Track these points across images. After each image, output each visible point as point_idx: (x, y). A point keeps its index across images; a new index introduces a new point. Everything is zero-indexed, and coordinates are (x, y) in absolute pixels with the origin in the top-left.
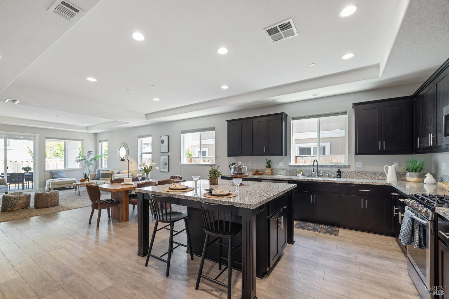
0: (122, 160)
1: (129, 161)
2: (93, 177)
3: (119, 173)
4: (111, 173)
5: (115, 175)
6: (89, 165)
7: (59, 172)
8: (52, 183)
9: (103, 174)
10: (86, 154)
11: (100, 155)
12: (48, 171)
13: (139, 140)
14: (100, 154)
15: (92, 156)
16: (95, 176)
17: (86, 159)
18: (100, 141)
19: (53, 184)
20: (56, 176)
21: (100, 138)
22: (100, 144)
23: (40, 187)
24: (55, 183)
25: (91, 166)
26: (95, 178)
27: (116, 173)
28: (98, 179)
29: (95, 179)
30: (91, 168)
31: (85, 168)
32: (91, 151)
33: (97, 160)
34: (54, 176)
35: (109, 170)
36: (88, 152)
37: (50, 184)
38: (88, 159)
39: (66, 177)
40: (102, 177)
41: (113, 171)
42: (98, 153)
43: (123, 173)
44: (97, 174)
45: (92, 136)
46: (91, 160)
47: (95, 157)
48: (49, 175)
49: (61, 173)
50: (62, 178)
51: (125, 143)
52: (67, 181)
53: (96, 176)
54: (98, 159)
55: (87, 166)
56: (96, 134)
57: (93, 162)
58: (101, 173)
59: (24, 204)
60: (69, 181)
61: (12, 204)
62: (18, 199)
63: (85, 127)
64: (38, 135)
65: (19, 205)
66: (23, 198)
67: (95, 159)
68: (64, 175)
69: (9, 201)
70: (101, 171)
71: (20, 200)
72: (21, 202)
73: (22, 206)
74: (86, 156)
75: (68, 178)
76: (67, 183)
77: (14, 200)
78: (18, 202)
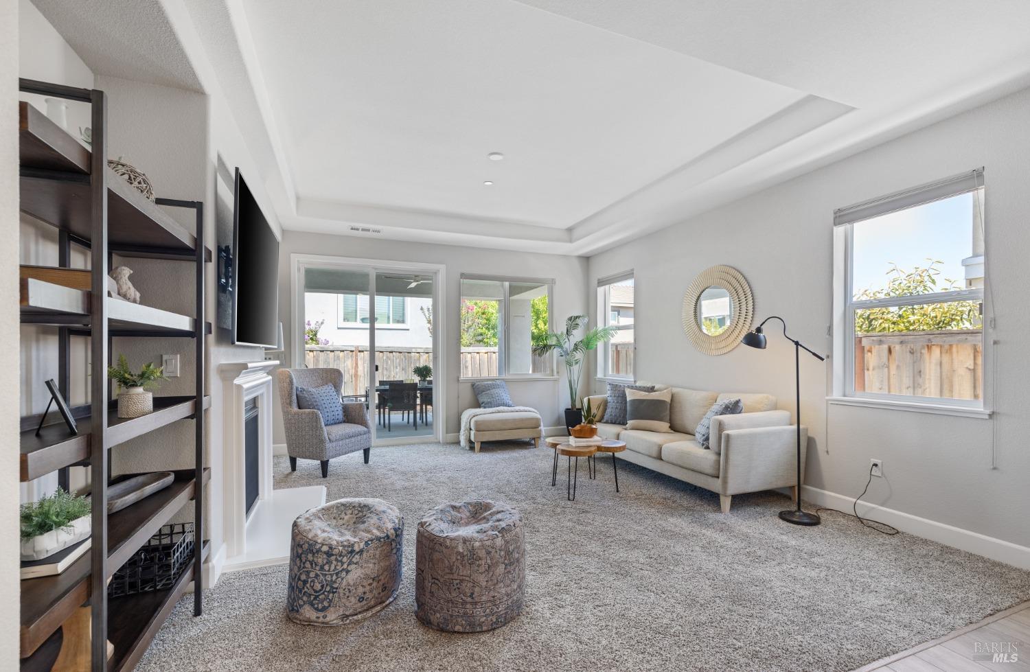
0: (755, 341)
1: (797, 343)
2: (598, 410)
3: (733, 408)
4: (668, 399)
6: (569, 364)
7: (494, 386)
8: (476, 422)
9: (638, 403)
11: (600, 331)
12: (466, 381)
14: (600, 325)
15: (578, 335)
16: (605, 410)
17: (563, 342)
18: (601, 283)
19: (480, 428)
20: (485, 400)
21: (599, 271)
22: (601, 290)
23: (447, 432)
24: (484, 422)
25: (575, 368)
26: (606, 417)
27: (718, 409)
28: (618, 422)
29: (607, 422)
31: (558, 373)
32: (576, 317)
33: (593, 347)
34: (483, 399)
35: (652, 389)
36: (570, 319)
37: (473, 428)
38: (569, 345)
39: (511, 402)
40: (634, 417)
42: (596, 325)
44: (609, 399)
45: (577, 266)
46: (576, 347)
47: (586, 338)
48: (467, 395)
49: (493, 391)
50: (501, 408)
51: (733, 269)
52: (514, 420)
53: (609, 410)
54: (594, 344)
55: (564, 368)
56: (586, 260)
57: (579, 355)
58: (628, 399)
59: (375, 584)
60: (522, 420)
61: (318, 586)
62: (345, 559)
63: (562, 229)
64: (442, 268)
65: (347, 594)
66: (365, 554)
67: (587, 345)
68: (506, 397)
69: (308, 565)
70: (628, 391)
71: (353, 567)
72: (355, 574)
73: (361, 599)
74: (562, 333)
75: (517, 408)
76: (515, 427)
77: (326, 567)
78: (343, 574)
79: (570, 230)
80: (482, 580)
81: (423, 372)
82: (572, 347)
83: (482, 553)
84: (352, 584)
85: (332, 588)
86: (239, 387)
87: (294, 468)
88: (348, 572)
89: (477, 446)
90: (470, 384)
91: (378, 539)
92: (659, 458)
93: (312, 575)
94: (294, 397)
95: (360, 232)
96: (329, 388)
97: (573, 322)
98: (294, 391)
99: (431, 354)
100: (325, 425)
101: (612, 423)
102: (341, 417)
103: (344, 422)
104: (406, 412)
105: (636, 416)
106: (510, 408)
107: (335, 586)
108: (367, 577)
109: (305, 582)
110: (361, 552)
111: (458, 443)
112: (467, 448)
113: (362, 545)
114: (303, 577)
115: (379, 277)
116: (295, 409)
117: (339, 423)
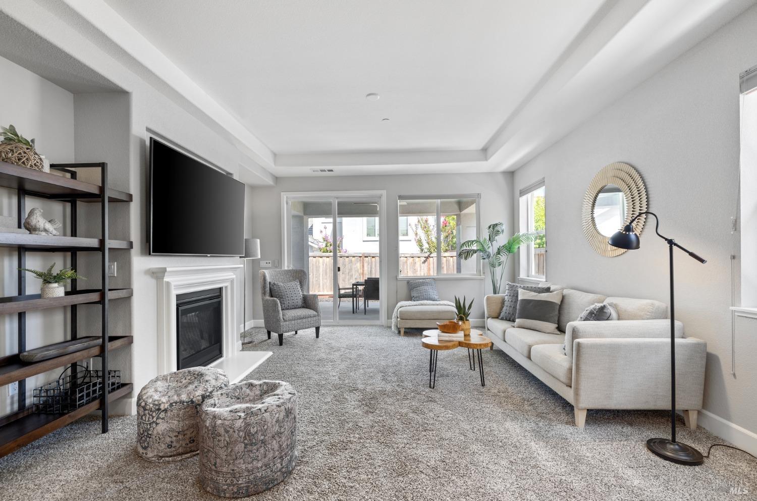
0: (623, 241)
1: (671, 242)
2: (496, 308)
3: (599, 314)
4: (557, 300)
5: (578, 324)
6: (493, 266)
7: (423, 284)
8: (402, 311)
9: (526, 302)
10: (485, 235)
11: (523, 235)
12: (403, 280)
14: (522, 230)
15: (502, 240)
16: (502, 307)
17: (486, 247)
18: (523, 193)
19: (404, 317)
21: (521, 184)
22: (523, 198)
23: (386, 319)
24: (409, 312)
25: (498, 270)
26: (502, 314)
27: (584, 314)
28: (510, 319)
29: (502, 319)
30: (498, 277)
31: (484, 273)
32: (496, 225)
33: (516, 250)
34: (414, 294)
35: (548, 290)
36: (490, 227)
37: (399, 315)
38: (492, 250)
39: (436, 297)
40: (521, 316)
41: (565, 292)
42: (519, 231)
43: (619, 319)
44: (507, 298)
45: (502, 181)
46: (499, 252)
47: (509, 243)
48: (403, 290)
49: (426, 287)
52: (432, 312)
53: (505, 308)
54: (516, 247)
55: (488, 268)
56: (511, 174)
57: (503, 258)
58: (520, 298)
59: (180, 437)
60: (439, 312)
62: (154, 414)
63: (477, 150)
64: (384, 192)
65: (158, 440)
66: (169, 414)
67: (509, 248)
68: (433, 293)
70: (520, 291)
71: (159, 421)
72: (162, 427)
73: (170, 446)
74: (485, 239)
75: (441, 302)
76: (432, 318)
77: (144, 418)
78: (154, 425)
79: (485, 150)
82: (496, 251)
84: (161, 433)
85: (148, 433)
86: (168, 283)
87: (269, 338)
88: (157, 424)
89: (402, 331)
90: (406, 282)
91: (182, 402)
92: (529, 357)
94: (268, 289)
95: (327, 172)
96: (295, 284)
97: (494, 229)
98: (268, 285)
99: (378, 259)
100: (282, 310)
101: (506, 320)
103: (303, 307)
104: (376, 300)
105: (525, 315)
106: (433, 302)
107: (150, 433)
108: (172, 430)
110: (166, 411)
111: (390, 327)
112: (395, 333)
113: (166, 406)
115: (339, 204)
116: (268, 297)
117: (298, 308)
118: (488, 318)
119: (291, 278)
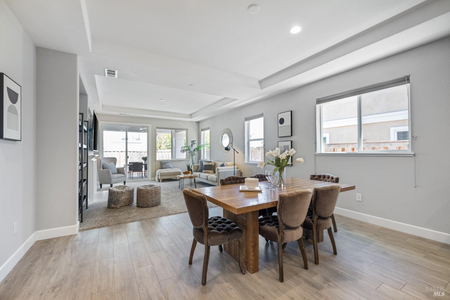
0: (227, 149)
1: (234, 149)
2: (196, 168)
3: (223, 165)
4: (214, 165)
5: (219, 168)
6: (192, 155)
7: (167, 162)
8: (160, 173)
9: (205, 165)
10: (190, 144)
11: (202, 145)
12: (158, 161)
13: (246, 123)
14: (202, 143)
15: (195, 146)
16: (198, 168)
17: (190, 149)
18: (202, 130)
19: (162, 175)
20: (164, 167)
21: (202, 126)
22: (202, 132)
23: (152, 177)
24: (163, 173)
25: (194, 157)
26: (198, 170)
27: (220, 165)
28: (201, 171)
29: (198, 172)
30: (194, 159)
31: (189, 158)
32: (194, 141)
33: (200, 150)
34: (164, 166)
35: (211, 162)
36: (192, 142)
37: (159, 175)
38: (192, 149)
39: (173, 167)
40: (204, 170)
41: (215, 162)
43: (227, 166)
44: (199, 165)
45: (195, 125)
46: (194, 150)
47: (198, 147)
48: (158, 165)
49: (168, 164)
50: (169, 169)
51: (229, 129)
53: (199, 168)
54: (200, 149)
55: (191, 156)
56: (198, 123)
57: (196, 152)
58: (203, 165)
59: (127, 200)
60: (175, 172)
61: (115, 200)
62: (121, 195)
63: (188, 114)
64: (150, 125)
65: (121, 202)
66: (125, 194)
67: (198, 149)
68: (171, 165)
69: (113, 196)
70: (204, 163)
71: (123, 196)
72: (123, 197)
73: (124, 203)
74: (190, 146)
75: (174, 169)
77: (117, 196)
78: (121, 197)
79: (191, 115)
80: (150, 196)
81: (145, 159)
83: (150, 191)
84: (122, 200)
87: (101, 187)
88: (122, 197)
89: (161, 181)
90: (159, 162)
91: (128, 191)
92: (207, 179)
93: (114, 198)
94: (102, 166)
95: (123, 115)
96: (113, 163)
97: (193, 142)
98: (102, 164)
99: (147, 153)
100: (112, 174)
101: (200, 172)
102: (116, 172)
103: (117, 173)
104: (139, 173)
105: (205, 169)
106: (172, 169)
107: (119, 200)
108: (126, 198)
109: (112, 200)
110: (124, 193)
111: (155, 180)
112: (158, 181)
113: (125, 192)
114: (112, 199)
116: (102, 169)
117: (116, 174)
118: (193, 172)
119: (109, 161)
